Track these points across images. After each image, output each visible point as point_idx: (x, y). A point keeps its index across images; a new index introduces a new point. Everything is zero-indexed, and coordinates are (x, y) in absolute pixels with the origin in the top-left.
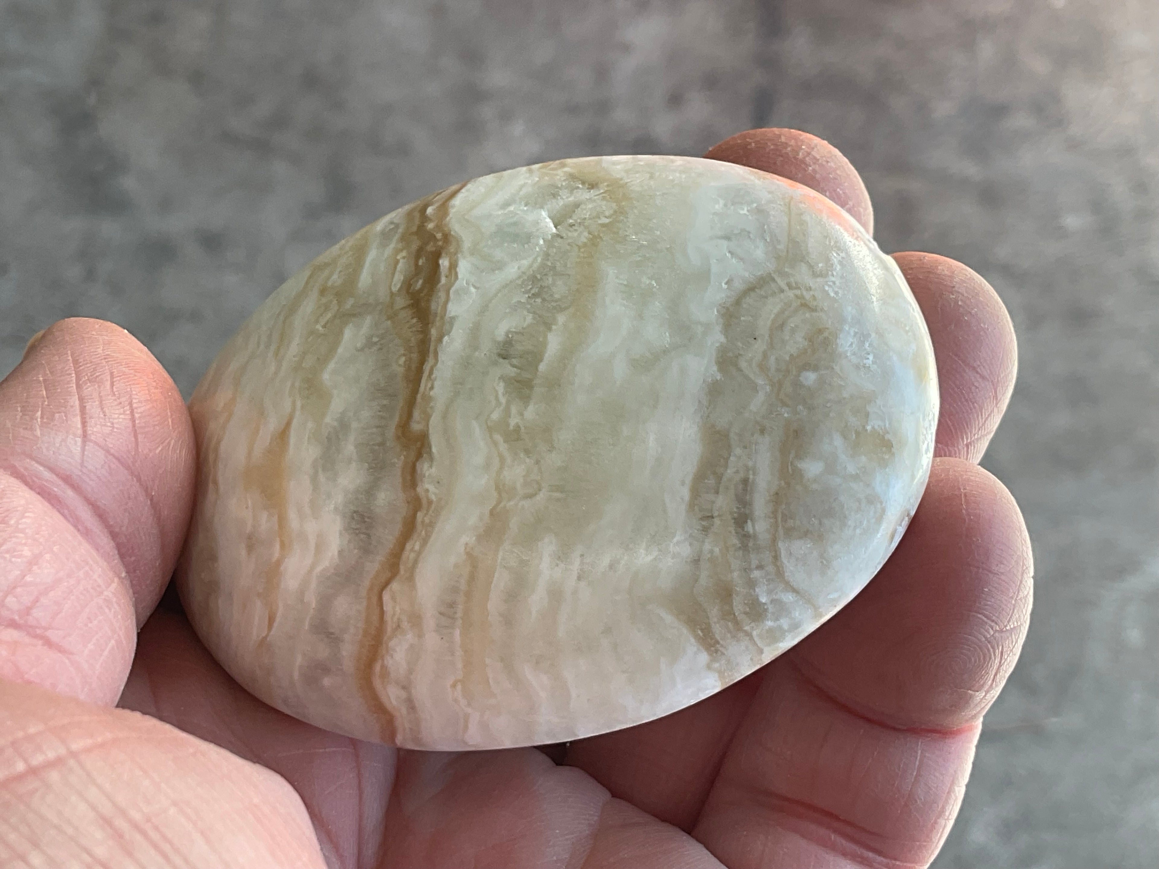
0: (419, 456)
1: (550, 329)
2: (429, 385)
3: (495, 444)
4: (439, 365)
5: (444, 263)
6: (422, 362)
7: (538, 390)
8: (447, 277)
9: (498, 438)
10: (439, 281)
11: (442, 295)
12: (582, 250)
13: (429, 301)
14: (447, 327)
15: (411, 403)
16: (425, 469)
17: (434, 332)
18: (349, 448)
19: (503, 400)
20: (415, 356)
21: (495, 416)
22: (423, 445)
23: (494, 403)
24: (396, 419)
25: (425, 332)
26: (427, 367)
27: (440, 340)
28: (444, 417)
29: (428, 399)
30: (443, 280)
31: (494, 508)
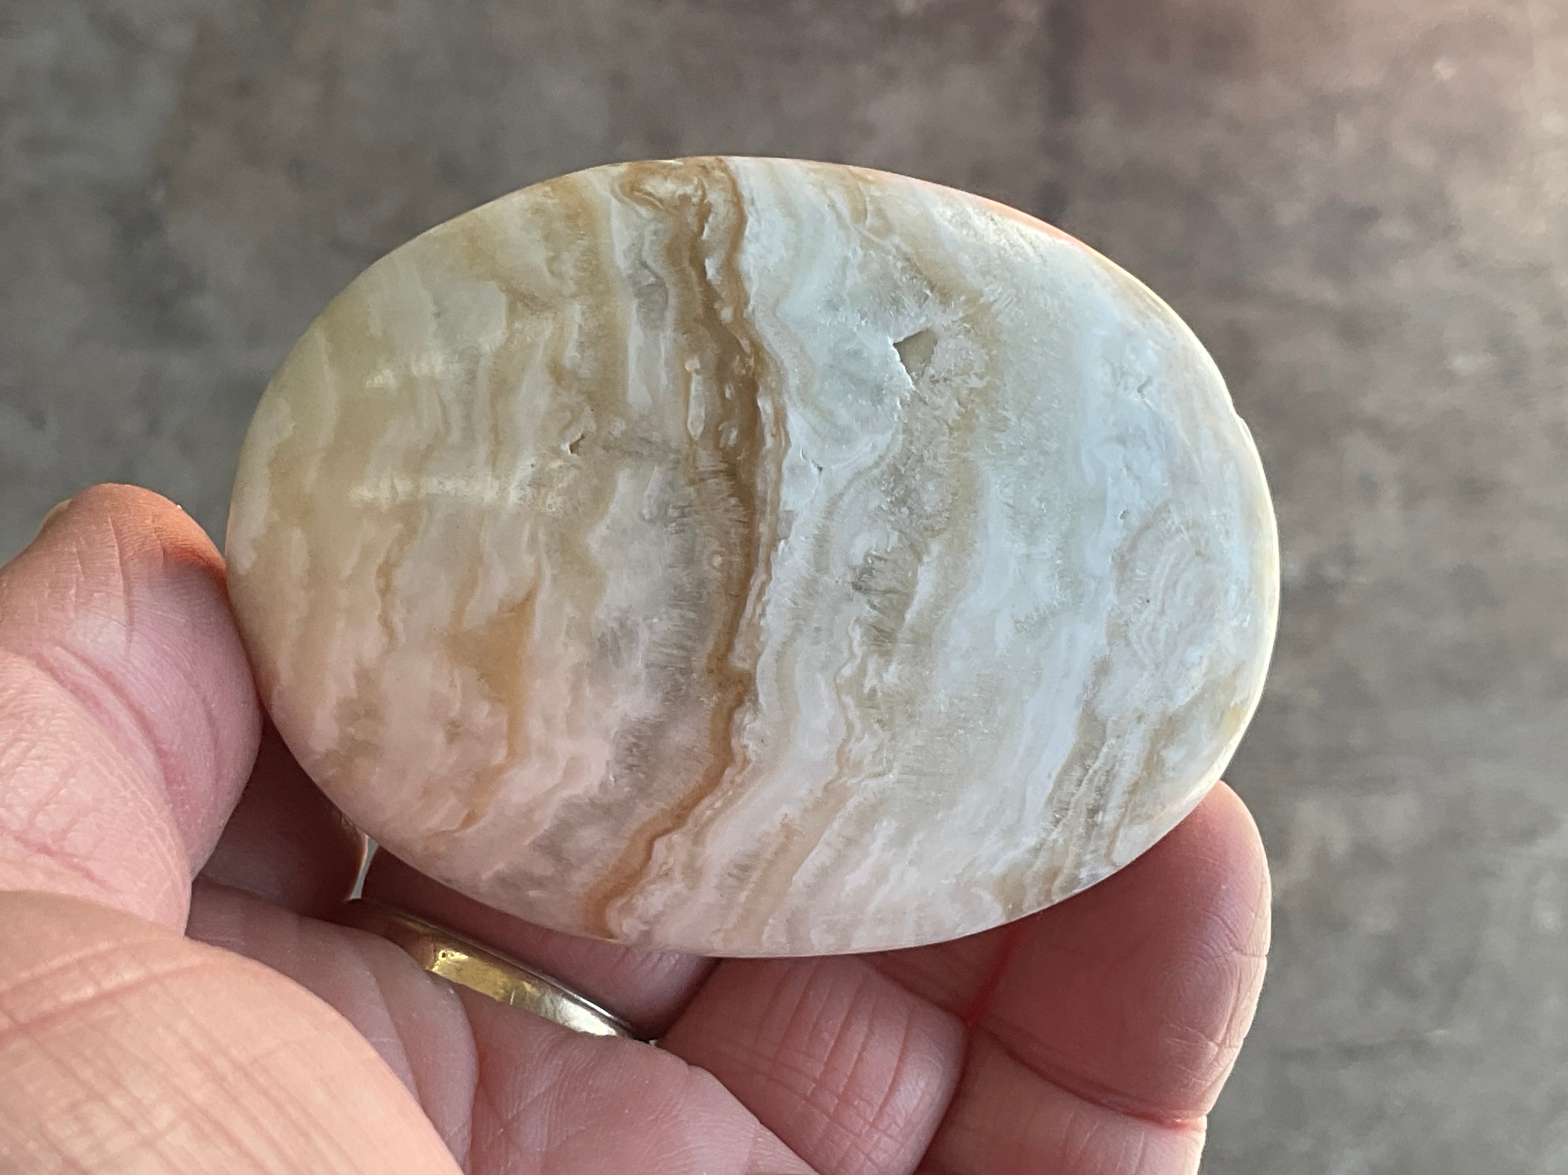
0: (739, 702)
1: (920, 560)
2: (759, 611)
3: (844, 707)
4: (772, 584)
5: (765, 405)
6: (749, 573)
7: (903, 646)
8: (773, 435)
9: (849, 700)
10: (763, 441)
11: (770, 467)
12: (956, 434)
13: (752, 474)
14: (782, 528)
15: (731, 629)
16: (746, 719)
17: (763, 529)
18: (637, 664)
19: (859, 651)
20: (737, 559)
21: (847, 671)
22: (746, 690)
23: (846, 654)
24: (710, 645)
25: (749, 523)
26: (756, 583)
27: (773, 545)
28: (780, 657)
29: (755, 629)
30: (769, 441)
31: (830, 782)
